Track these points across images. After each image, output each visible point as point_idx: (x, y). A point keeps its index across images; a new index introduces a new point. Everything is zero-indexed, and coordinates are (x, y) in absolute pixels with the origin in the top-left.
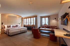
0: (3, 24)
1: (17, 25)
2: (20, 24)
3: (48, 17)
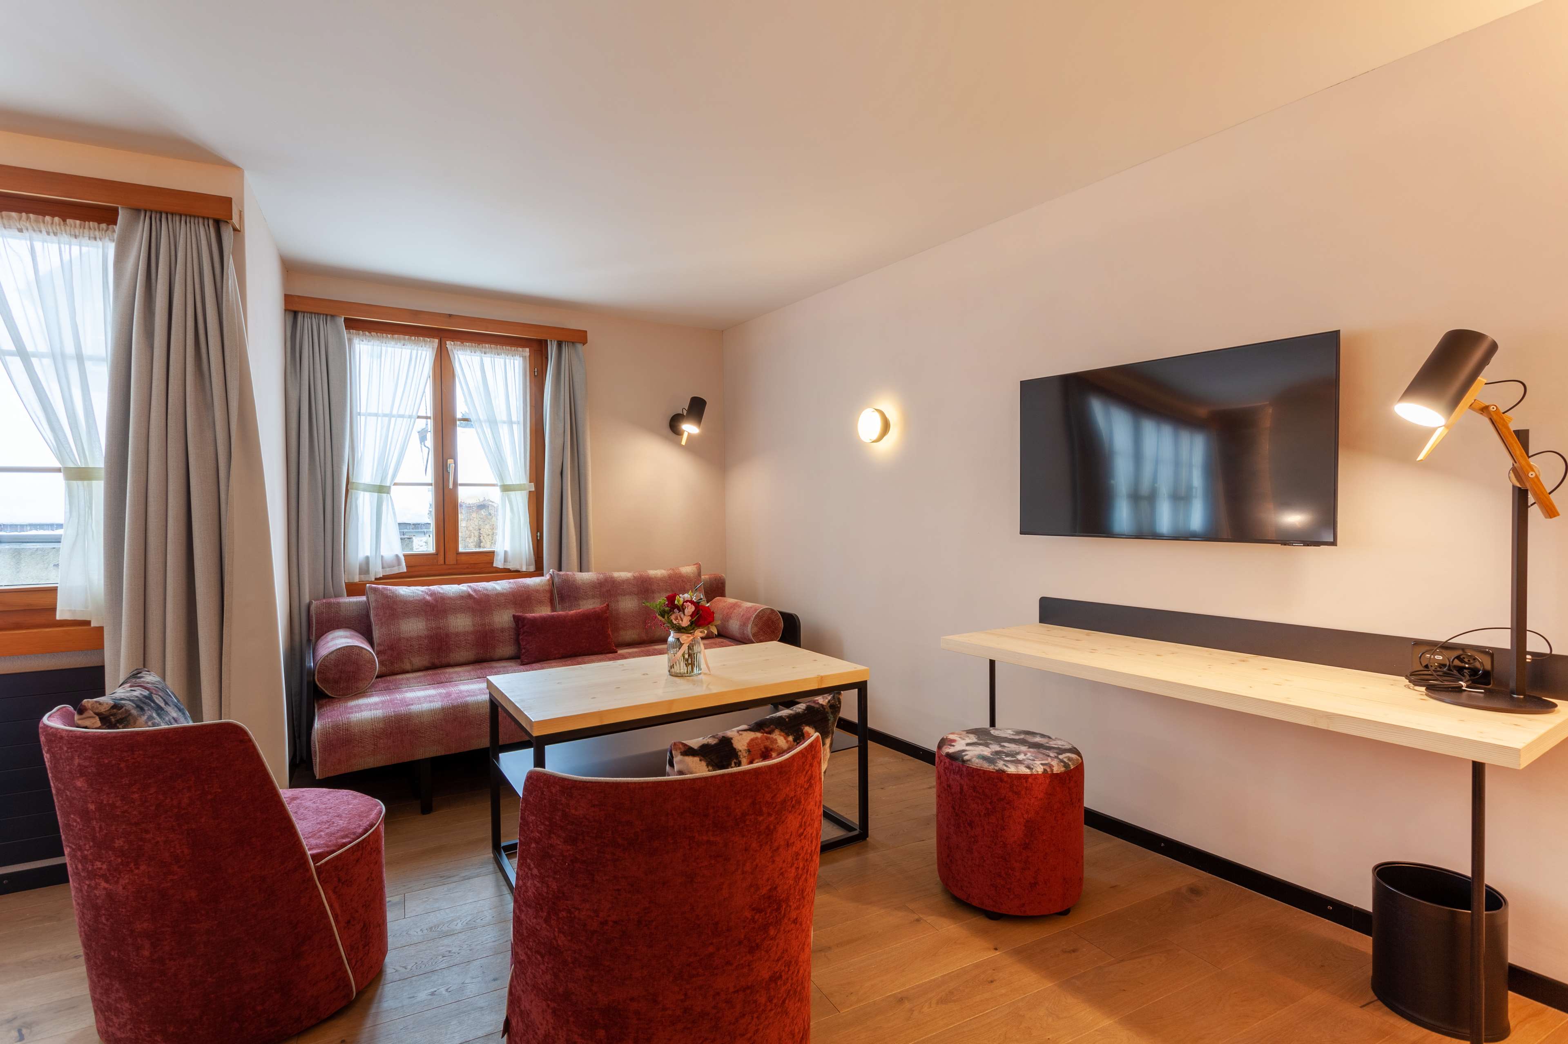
3: (528, 349)
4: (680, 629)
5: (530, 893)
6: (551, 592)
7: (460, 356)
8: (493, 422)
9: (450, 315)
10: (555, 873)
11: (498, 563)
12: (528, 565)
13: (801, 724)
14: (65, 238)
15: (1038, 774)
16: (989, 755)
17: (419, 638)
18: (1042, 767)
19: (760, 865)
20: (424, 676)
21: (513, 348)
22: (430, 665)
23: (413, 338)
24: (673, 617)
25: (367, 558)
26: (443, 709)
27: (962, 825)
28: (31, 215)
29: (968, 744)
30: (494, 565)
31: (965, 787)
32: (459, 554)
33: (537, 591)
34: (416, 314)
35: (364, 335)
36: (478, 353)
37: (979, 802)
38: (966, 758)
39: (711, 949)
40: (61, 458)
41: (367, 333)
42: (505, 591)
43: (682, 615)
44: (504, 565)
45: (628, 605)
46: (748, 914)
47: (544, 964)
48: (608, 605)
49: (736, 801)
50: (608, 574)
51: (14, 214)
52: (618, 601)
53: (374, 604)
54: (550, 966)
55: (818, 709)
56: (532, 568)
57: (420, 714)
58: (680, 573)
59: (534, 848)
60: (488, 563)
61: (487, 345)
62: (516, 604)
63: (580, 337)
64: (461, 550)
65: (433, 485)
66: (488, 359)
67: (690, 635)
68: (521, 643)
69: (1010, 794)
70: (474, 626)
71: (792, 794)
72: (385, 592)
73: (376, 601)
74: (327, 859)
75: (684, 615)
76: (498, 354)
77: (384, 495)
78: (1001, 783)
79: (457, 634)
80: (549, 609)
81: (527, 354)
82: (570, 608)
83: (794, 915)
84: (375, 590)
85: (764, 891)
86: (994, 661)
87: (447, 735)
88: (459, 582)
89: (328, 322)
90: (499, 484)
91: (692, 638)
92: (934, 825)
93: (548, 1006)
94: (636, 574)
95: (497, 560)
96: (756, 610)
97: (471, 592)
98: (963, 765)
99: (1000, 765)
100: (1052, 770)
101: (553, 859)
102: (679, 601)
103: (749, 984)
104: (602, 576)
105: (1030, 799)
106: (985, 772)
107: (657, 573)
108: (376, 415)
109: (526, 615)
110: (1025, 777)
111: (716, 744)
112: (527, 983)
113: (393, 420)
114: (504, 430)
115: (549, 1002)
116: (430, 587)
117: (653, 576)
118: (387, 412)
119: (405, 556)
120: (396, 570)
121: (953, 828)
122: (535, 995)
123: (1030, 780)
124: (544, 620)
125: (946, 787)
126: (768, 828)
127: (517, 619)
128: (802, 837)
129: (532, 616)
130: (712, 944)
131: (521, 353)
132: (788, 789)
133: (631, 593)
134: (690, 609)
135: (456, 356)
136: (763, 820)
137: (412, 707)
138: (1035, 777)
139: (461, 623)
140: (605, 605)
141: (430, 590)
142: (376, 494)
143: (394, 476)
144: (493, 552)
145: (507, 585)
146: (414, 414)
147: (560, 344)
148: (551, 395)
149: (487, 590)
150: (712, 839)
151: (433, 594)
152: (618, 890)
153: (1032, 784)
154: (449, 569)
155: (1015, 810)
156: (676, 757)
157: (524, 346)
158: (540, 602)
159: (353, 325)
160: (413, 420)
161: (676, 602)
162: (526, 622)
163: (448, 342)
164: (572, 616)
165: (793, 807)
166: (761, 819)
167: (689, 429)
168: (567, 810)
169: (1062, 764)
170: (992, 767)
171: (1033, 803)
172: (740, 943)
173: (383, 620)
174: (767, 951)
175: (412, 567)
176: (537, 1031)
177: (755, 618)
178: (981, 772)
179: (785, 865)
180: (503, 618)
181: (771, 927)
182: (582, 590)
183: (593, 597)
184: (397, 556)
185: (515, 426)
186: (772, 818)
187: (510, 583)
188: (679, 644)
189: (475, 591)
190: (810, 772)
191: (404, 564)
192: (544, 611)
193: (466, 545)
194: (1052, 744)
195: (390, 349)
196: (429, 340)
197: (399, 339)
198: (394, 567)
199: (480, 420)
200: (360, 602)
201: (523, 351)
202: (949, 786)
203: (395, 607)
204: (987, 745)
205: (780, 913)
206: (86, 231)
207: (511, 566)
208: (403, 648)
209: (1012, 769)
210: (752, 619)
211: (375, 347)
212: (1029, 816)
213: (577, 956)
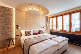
0: (19, 28)
1: (40, 30)
2: (44, 28)
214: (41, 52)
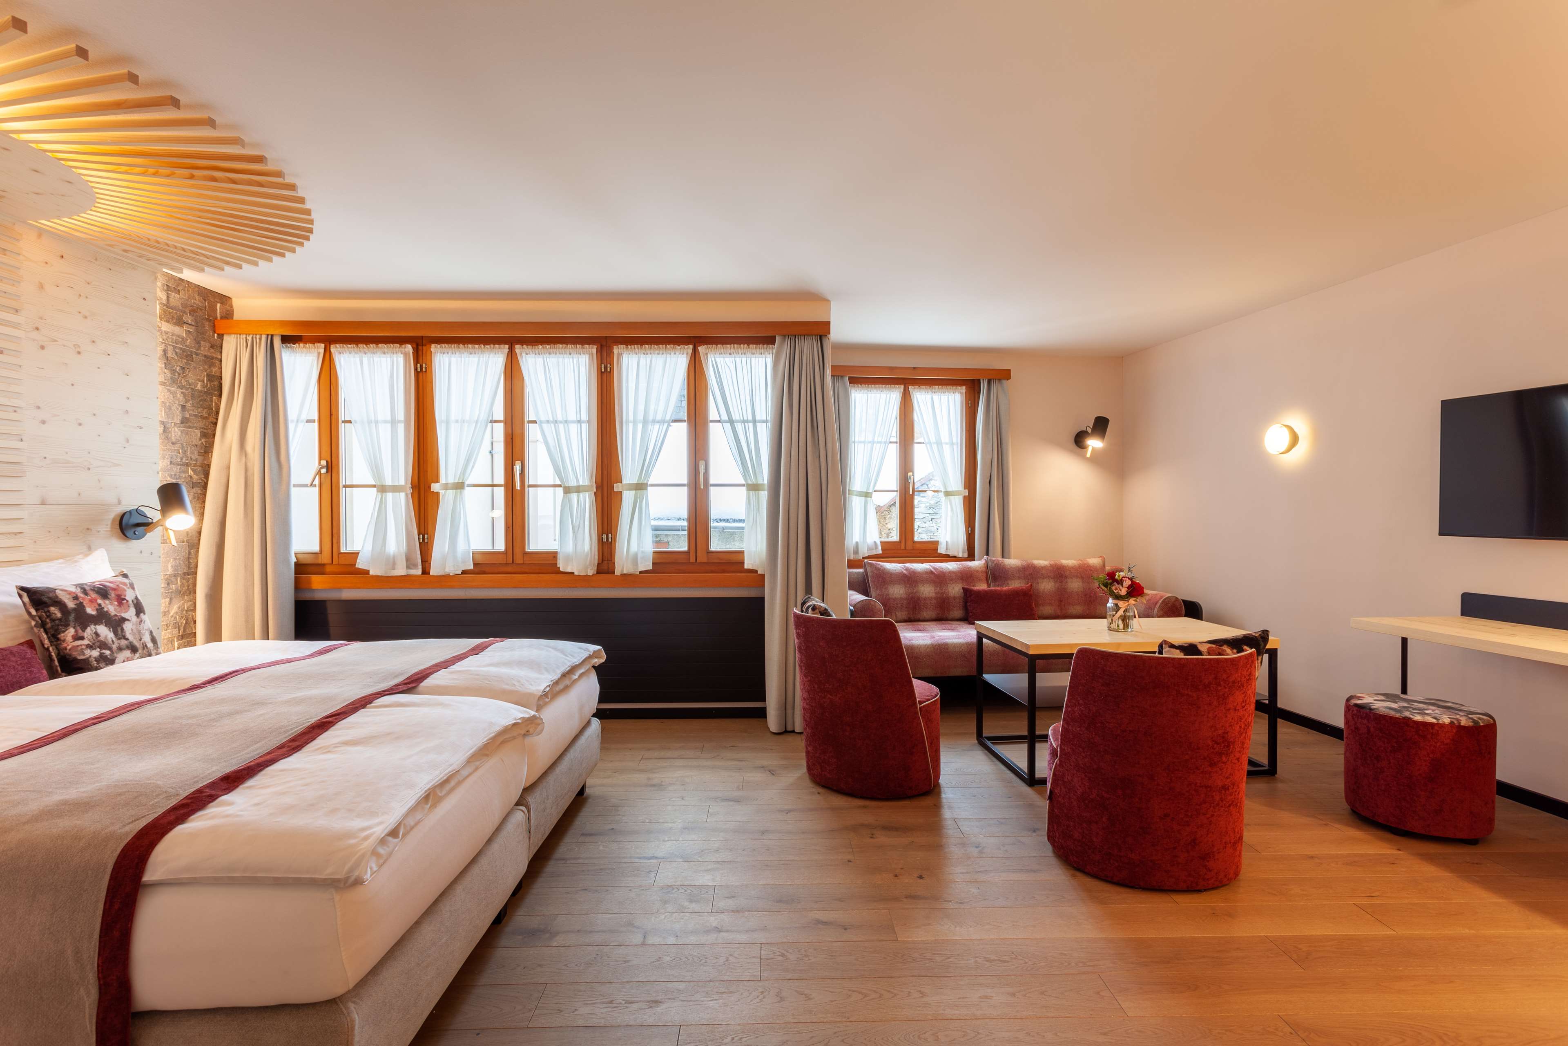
3: (964, 387)
4: (1118, 597)
5: (1077, 714)
6: (987, 573)
7: (918, 396)
8: (939, 443)
9: (914, 368)
10: (1095, 702)
11: (942, 550)
12: (963, 553)
13: (1242, 644)
14: (749, 355)
15: (1444, 724)
16: (1397, 707)
17: (901, 599)
18: (1449, 720)
19: (1218, 715)
20: (907, 625)
21: (954, 387)
22: (907, 619)
23: (888, 386)
24: (1113, 588)
25: (857, 543)
26: (933, 645)
27: (1368, 759)
28: (735, 345)
29: (1375, 700)
30: (938, 552)
31: (1372, 729)
32: (914, 542)
33: (977, 571)
34: (892, 369)
35: (858, 387)
36: (930, 393)
37: (1386, 740)
38: (1372, 707)
39: (1187, 757)
40: (745, 479)
41: (860, 385)
42: (954, 570)
43: (1121, 587)
44: (946, 551)
45: (1046, 586)
46: (1210, 742)
47: (1084, 753)
48: (1031, 585)
49: (1205, 674)
50: (1029, 561)
51: (728, 346)
52: (1038, 583)
53: (871, 574)
54: (1089, 753)
55: (1252, 637)
56: (966, 555)
57: (919, 647)
58: (1088, 564)
59: (1080, 689)
60: (934, 550)
61: (936, 387)
62: (963, 580)
63: (1005, 375)
64: (916, 539)
65: (898, 491)
66: (936, 397)
67: (1126, 602)
68: (969, 608)
69: (1416, 736)
70: (936, 593)
71: (1239, 679)
72: (877, 566)
73: (872, 572)
74: (924, 704)
75: (1122, 586)
76: (944, 393)
77: (869, 499)
78: (1406, 727)
79: (925, 599)
80: (986, 585)
81: (964, 391)
82: (1001, 585)
83: (1238, 755)
84: (871, 564)
85: (1220, 732)
86: (1407, 639)
87: (936, 662)
88: (922, 562)
89: (839, 381)
90: (943, 491)
91: (1127, 604)
92: (1343, 777)
93: (1086, 776)
94: (1052, 563)
95: (940, 548)
96: (1161, 597)
97: (932, 570)
98: (1370, 712)
99: (1407, 714)
100: (1460, 723)
101: (1094, 694)
102: (1119, 576)
103: (1209, 785)
104: (1024, 563)
105: (1436, 743)
106: (1391, 718)
107: (1069, 562)
108: (864, 442)
109: (973, 588)
110: (1432, 725)
111: (1187, 646)
112: (1070, 765)
113: (875, 445)
114: (947, 449)
115: (1087, 774)
116: (905, 564)
117: (1066, 565)
118: (871, 439)
119: (881, 542)
120: (874, 553)
121: (1360, 761)
122: (1077, 771)
123: (1436, 728)
124: (985, 592)
125: (1353, 729)
126: (1223, 695)
127: (966, 591)
128: (1244, 709)
129: (977, 589)
130: (1187, 754)
131: (960, 390)
132: (1236, 675)
133: (1048, 577)
134: (1127, 583)
135: (915, 396)
136: (1221, 690)
137: (913, 642)
138: (1442, 726)
139: (927, 591)
140: (1029, 585)
141: (905, 566)
142: (864, 498)
143: (875, 486)
144: (938, 542)
145: (955, 565)
146: (888, 440)
147: (989, 382)
148: (983, 422)
149: (942, 568)
150: (1190, 693)
151: (907, 569)
152: (1134, 714)
153: (1438, 731)
154: (908, 553)
155: (1421, 750)
156: (1165, 648)
157: (961, 385)
158: (980, 580)
159: (854, 381)
160: (887, 445)
161: (1116, 577)
162: (973, 593)
163: (910, 387)
164: (1005, 591)
165: (1239, 687)
166: (1220, 688)
167: (1094, 444)
168: (1105, 668)
169: (1471, 720)
170: (1399, 714)
171: (1440, 746)
172: (1205, 758)
173: (878, 585)
174: (1221, 769)
175: (885, 550)
176: (1077, 791)
177: (1162, 603)
178: (1387, 717)
179: (1233, 721)
180: (955, 590)
181: (1223, 756)
182: (1010, 573)
183: (1019, 578)
184: (875, 542)
185: (955, 447)
186: (1227, 690)
187: (957, 564)
188: (1117, 608)
189: (934, 568)
190: (1249, 670)
191: (880, 548)
192: (982, 586)
193: (920, 535)
194: (1463, 708)
195: (873, 395)
196: (898, 386)
197: (879, 387)
198: (873, 550)
199: (930, 442)
200: (859, 573)
201: (961, 389)
202: (1357, 728)
203: (884, 576)
204: (1396, 702)
205: (1229, 749)
206: (758, 350)
207: (951, 553)
208: (891, 605)
209: (1418, 718)
210: (1159, 604)
211: (864, 394)
212: (1435, 756)
213: (1106, 748)
214: (394, 833)
